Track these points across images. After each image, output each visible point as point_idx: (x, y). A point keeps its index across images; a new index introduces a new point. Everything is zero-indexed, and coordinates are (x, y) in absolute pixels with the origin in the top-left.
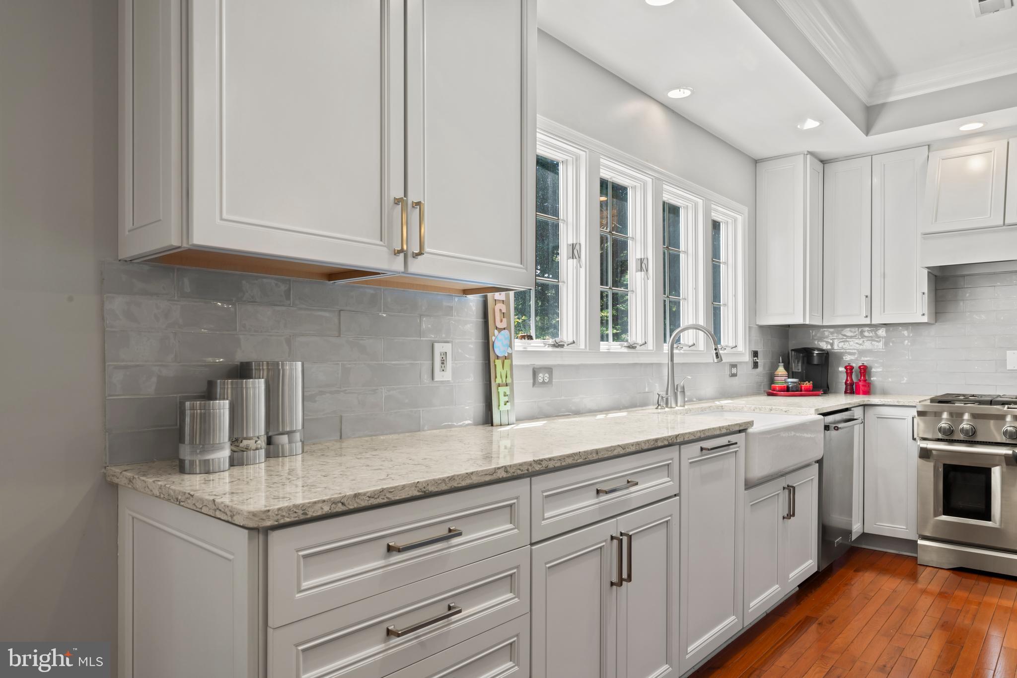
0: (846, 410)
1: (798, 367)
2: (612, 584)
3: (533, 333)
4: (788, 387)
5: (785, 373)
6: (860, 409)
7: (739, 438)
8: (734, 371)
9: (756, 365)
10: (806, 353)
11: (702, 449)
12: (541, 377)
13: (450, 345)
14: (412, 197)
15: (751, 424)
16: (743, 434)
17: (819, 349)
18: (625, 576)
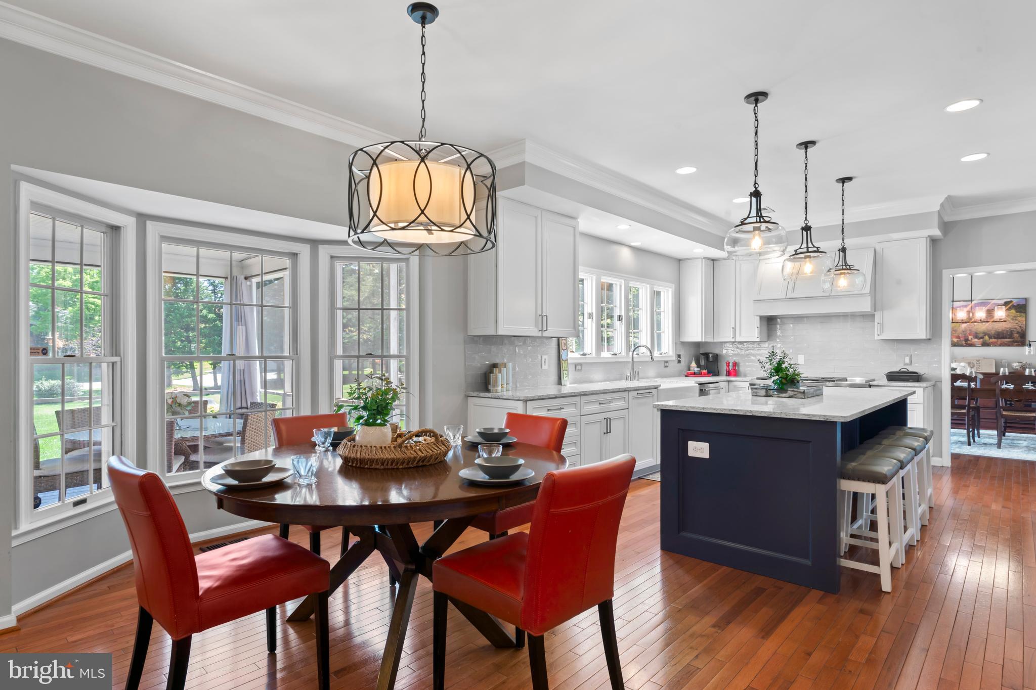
0: (717, 382)
1: (702, 363)
2: (604, 433)
3: (574, 350)
4: (695, 373)
5: (695, 365)
6: (726, 384)
7: (654, 391)
8: (666, 364)
9: (679, 362)
10: (706, 355)
11: (638, 394)
12: (578, 367)
13: (547, 356)
14: (544, 314)
15: (660, 386)
16: (656, 389)
17: (712, 354)
18: (608, 431)
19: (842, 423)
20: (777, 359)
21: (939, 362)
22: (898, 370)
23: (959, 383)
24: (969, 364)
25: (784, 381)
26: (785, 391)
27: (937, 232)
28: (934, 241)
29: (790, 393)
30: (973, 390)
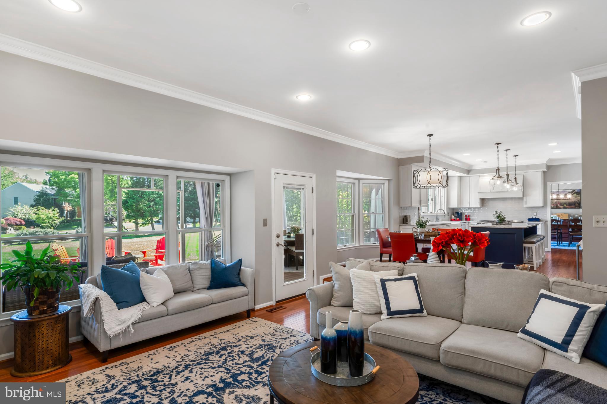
0: (465, 223)
1: (456, 216)
4: (454, 219)
5: (454, 216)
8: (445, 216)
9: (448, 215)
10: (458, 213)
17: (460, 212)
19: (524, 229)
20: (498, 214)
21: (547, 215)
22: (532, 218)
23: (553, 223)
24: (558, 216)
25: (501, 220)
26: (503, 223)
27: (545, 170)
28: (544, 172)
29: (504, 223)
30: (559, 226)
